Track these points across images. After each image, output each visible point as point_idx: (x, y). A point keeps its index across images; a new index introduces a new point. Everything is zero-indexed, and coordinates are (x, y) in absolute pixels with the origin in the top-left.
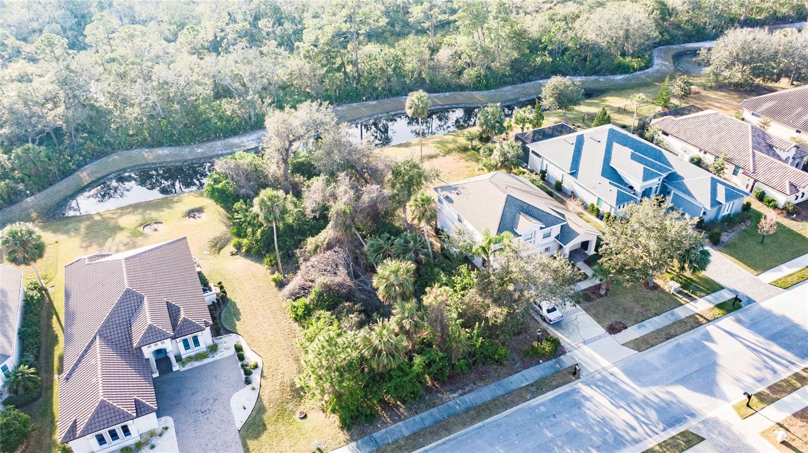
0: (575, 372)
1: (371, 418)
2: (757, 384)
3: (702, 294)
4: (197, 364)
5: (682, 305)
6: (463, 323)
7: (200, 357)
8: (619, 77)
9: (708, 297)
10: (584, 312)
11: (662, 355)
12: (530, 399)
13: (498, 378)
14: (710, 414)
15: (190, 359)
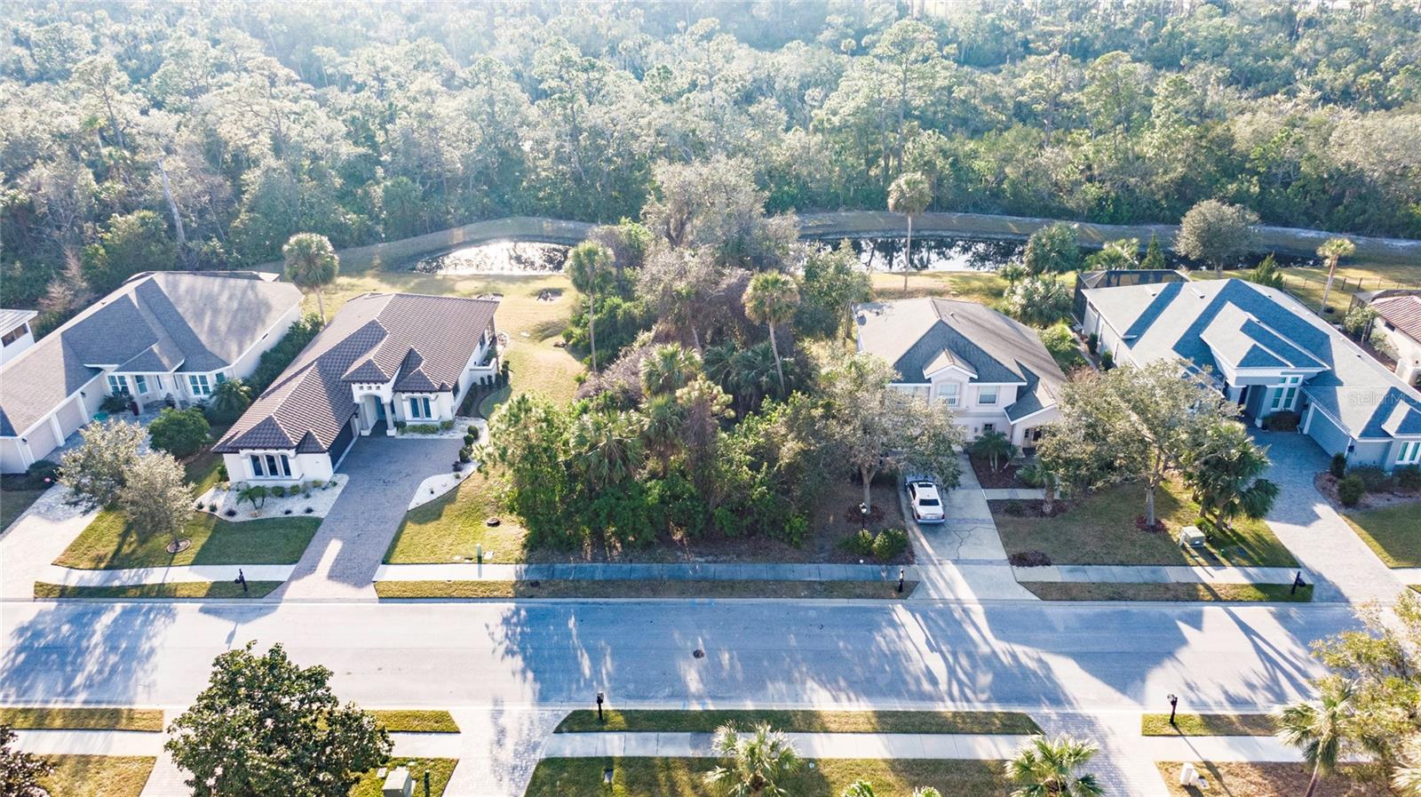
0: (903, 590)
1: (569, 546)
2: (1226, 704)
3: (1244, 562)
4: (418, 436)
5: (1186, 564)
6: (752, 462)
7: (425, 429)
8: (1403, 244)
9: (1252, 570)
10: (994, 526)
11: (1080, 615)
12: (805, 597)
13: (780, 560)
14: (1086, 710)
15: (415, 429)
